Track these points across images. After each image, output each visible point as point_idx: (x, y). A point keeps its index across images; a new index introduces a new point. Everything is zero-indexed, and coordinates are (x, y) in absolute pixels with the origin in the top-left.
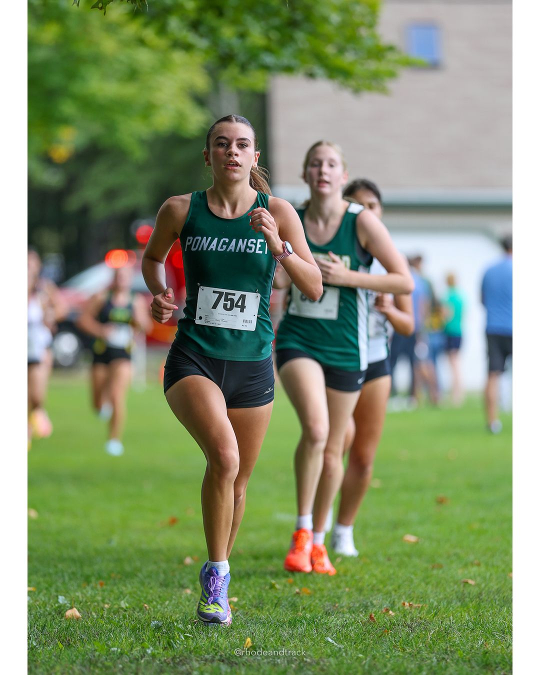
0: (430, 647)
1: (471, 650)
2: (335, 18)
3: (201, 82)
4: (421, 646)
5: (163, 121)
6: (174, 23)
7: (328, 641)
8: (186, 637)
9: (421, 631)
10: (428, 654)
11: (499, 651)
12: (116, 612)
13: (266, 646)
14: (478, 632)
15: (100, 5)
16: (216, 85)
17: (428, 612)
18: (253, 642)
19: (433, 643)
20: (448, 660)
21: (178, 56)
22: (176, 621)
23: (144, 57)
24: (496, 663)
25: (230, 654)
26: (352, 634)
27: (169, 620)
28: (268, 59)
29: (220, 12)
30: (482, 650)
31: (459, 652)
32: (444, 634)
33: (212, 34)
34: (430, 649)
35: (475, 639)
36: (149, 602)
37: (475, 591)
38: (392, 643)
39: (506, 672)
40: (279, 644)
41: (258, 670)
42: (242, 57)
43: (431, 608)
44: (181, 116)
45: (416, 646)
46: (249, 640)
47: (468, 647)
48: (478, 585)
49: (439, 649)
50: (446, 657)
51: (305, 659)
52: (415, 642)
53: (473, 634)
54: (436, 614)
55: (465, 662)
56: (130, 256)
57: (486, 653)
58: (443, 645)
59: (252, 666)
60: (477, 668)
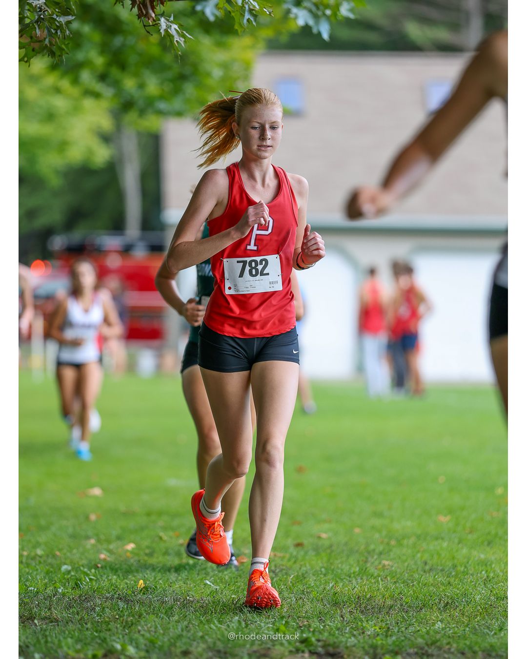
0: (290, 588)
1: (323, 592)
2: (217, 73)
3: (106, 123)
4: (282, 587)
5: (75, 155)
6: (86, 76)
7: (207, 584)
8: (91, 579)
9: (283, 576)
10: (288, 594)
11: (346, 592)
12: (34, 558)
13: (156, 587)
14: (330, 576)
15: (26, 59)
16: (119, 127)
17: (289, 560)
18: (145, 583)
19: (293, 585)
20: (305, 600)
21: (88, 103)
22: (83, 566)
23: (60, 103)
24: (344, 602)
25: (126, 593)
26: (227, 578)
27: (76, 566)
28: (162, 106)
29: (123, 67)
30: (332, 591)
31: (314, 593)
32: (301, 578)
33: (116, 84)
35: (326, 583)
36: (60, 550)
37: (327, 543)
39: (352, 609)
40: (167, 585)
41: (150, 607)
42: (141, 103)
43: (291, 556)
44: (90, 152)
45: (278, 587)
46: (141, 582)
47: (321, 588)
48: (329, 538)
49: (297, 590)
50: (303, 597)
51: (188, 598)
52: (278, 584)
53: (325, 578)
54: (295, 562)
55: (318, 601)
56: (46, 265)
57: (336, 594)
58: (301, 587)
59: (145, 603)
60: (328, 606)
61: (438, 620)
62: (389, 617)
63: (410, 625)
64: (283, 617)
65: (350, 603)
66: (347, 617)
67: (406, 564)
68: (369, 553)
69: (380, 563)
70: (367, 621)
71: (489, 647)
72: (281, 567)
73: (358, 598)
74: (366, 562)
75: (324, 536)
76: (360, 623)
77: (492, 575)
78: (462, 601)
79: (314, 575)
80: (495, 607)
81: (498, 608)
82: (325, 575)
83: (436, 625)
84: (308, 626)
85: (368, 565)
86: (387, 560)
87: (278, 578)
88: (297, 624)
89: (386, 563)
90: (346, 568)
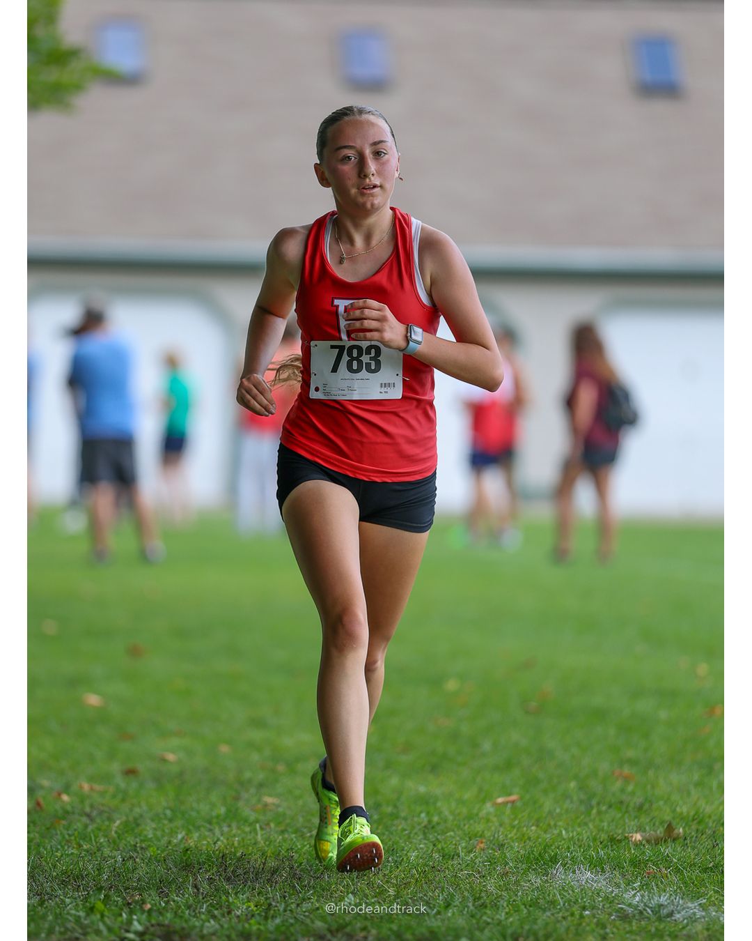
0: (114, 842)
1: (167, 847)
4: (102, 840)
9: (103, 821)
10: (111, 851)
11: (204, 848)
14: (179, 823)
17: (114, 796)
19: (119, 837)
20: (137, 860)
24: (199, 863)
30: (182, 846)
31: (152, 849)
32: (133, 825)
34: (114, 844)
35: (173, 833)
37: (175, 769)
38: (64, 837)
39: (213, 874)
43: (117, 790)
45: (95, 841)
47: (164, 841)
48: (179, 762)
49: (126, 845)
50: (135, 855)
52: (95, 836)
53: (171, 825)
54: (123, 800)
55: (159, 861)
57: (187, 850)
58: (131, 840)
60: (174, 870)
61: (350, 891)
62: (271, 887)
63: (304, 900)
64: (100, 889)
65: (210, 865)
66: (205, 887)
67: (300, 802)
68: (241, 784)
69: (259, 801)
70: (236, 894)
71: (427, 934)
72: (102, 808)
73: (223, 856)
74: (237, 798)
75: (171, 757)
76: (224, 898)
77: (436, 819)
78: (388, 861)
79: (153, 820)
80: (439, 871)
81: (445, 872)
82: (171, 820)
83: (346, 899)
84: (141, 902)
85: (240, 804)
86: (270, 796)
87: (95, 826)
88: (124, 898)
89: (269, 800)
90: (204, 808)
